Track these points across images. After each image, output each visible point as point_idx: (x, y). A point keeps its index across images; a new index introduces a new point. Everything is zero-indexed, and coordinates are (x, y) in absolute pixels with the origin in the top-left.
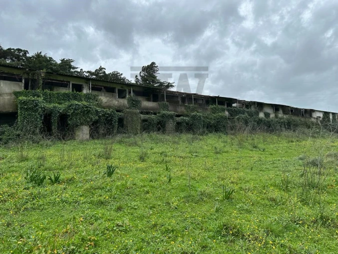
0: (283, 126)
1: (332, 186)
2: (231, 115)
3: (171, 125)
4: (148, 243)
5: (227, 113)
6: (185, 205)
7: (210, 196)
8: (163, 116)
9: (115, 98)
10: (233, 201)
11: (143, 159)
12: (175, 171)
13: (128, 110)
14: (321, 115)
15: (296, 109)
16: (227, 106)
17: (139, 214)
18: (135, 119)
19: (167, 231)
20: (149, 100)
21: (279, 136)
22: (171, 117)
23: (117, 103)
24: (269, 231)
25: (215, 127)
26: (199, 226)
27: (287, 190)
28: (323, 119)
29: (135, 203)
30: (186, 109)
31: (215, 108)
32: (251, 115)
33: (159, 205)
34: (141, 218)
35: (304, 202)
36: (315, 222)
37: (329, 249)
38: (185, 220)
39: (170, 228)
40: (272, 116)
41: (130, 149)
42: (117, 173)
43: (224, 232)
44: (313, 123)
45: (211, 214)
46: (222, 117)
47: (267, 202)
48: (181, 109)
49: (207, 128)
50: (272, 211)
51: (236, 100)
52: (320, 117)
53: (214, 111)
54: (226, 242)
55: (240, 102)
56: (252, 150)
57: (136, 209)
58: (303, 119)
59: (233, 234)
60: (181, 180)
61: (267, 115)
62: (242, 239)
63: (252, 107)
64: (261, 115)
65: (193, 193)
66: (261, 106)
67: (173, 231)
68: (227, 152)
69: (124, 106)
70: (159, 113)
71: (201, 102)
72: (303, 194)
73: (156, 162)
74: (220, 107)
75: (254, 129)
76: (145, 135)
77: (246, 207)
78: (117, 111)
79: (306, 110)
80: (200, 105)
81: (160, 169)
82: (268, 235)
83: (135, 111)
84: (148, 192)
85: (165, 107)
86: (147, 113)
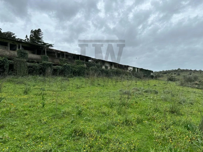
0: (114, 73)
1: (133, 104)
2: (88, 67)
3: (49, 70)
4: (21, 148)
5: (85, 65)
6: (52, 120)
7: (69, 114)
8: (44, 64)
9: (7, 50)
10: (82, 115)
11: (27, 93)
12: (48, 100)
13: (17, 59)
14: (132, 69)
15: (121, 65)
16: (86, 61)
17: (18, 129)
18: (23, 65)
19: (37, 138)
20: (34, 53)
21: (111, 79)
22: (50, 65)
23: (8, 53)
24: (99, 131)
25: (78, 73)
26: (59, 132)
27: (111, 107)
28: (133, 71)
29: (15, 122)
30: (60, 61)
31: (79, 62)
32: (98, 67)
33: (33, 122)
34: (19, 132)
35: (119, 113)
36: (123, 123)
37: (128, 137)
38: (50, 130)
39: (39, 136)
40: (109, 68)
41: (18, 86)
42: (4, 102)
43: (73, 135)
44: (128, 72)
45: (68, 125)
46: (82, 67)
47: (101, 114)
48: (57, 61)
49: (73, 73)
50: (103, 119)
51: (90, 58)
52: (131, 70)
53: (78, 63)
54: (74, 140)
55: (93, 59)
56: (97, 86)
57: (15, 126)
58: (123, 71)
59: (79, 135)
60: (52, 105)
61: (106, 67)
62: (84, 137)
63: (99, 62)
64: (104, 67)
65: (58, 113)
66: (103, 62)
67: (40, 138)
68: (83, 87)
69: (14, 56)
70: (41, 62)
71: (70, 57)
72: (119, 109)
73: (36, 95)
74: (81, 61)
75: (99, 75)
76: (30, 77)
77: (89, 118)
78: (9, 59)
79: (125, 66)
80: (69, 59)
81: (38, 99)
82: (98, 133)
83: (23, 60)
84: (26, 114)
85: (45, 59)
86: (32, 62)
